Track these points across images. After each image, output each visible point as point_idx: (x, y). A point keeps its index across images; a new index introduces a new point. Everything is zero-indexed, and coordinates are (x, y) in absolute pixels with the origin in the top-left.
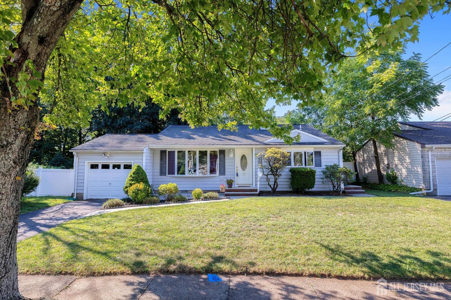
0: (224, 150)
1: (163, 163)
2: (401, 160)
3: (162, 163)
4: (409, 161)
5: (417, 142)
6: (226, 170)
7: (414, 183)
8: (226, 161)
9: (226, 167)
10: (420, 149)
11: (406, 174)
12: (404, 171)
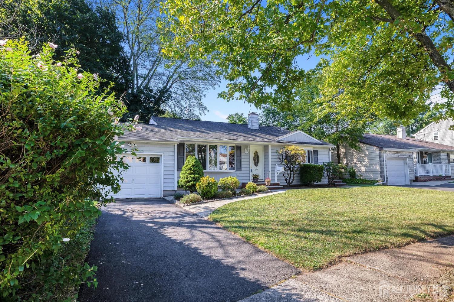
0: (241, 146)
1: (181, 157)
2: (360, 160)
3: (179, 157)
4: (368, 161)
5: (376, 147)
6: (242, 166)
7: (372, 177)
8: (242, 157)
9: (242, 163)
10: (378, 151)
11: (365, 171)
12: (363, 169)
